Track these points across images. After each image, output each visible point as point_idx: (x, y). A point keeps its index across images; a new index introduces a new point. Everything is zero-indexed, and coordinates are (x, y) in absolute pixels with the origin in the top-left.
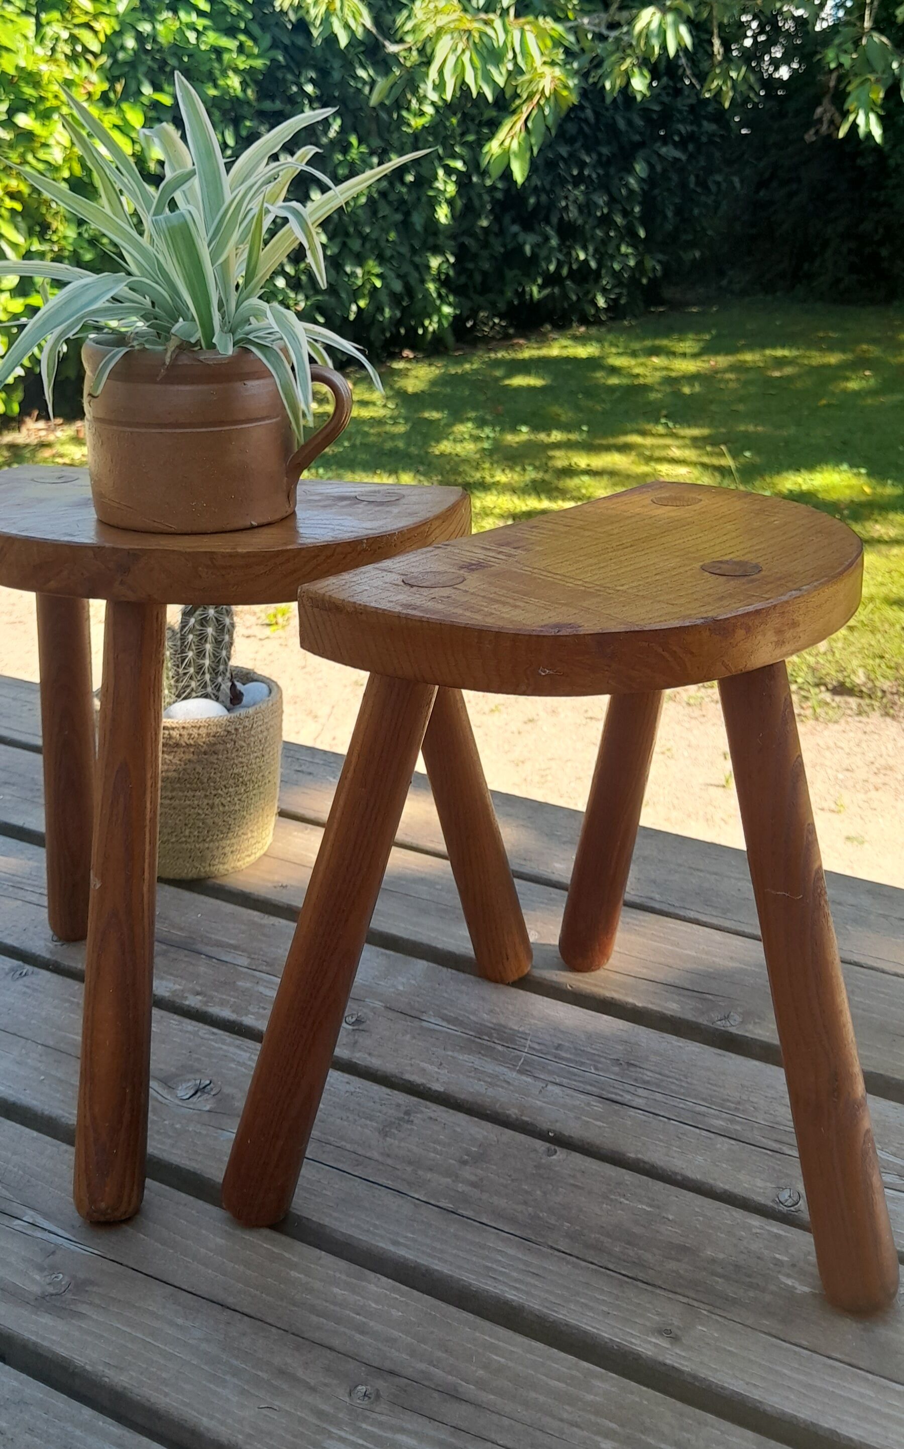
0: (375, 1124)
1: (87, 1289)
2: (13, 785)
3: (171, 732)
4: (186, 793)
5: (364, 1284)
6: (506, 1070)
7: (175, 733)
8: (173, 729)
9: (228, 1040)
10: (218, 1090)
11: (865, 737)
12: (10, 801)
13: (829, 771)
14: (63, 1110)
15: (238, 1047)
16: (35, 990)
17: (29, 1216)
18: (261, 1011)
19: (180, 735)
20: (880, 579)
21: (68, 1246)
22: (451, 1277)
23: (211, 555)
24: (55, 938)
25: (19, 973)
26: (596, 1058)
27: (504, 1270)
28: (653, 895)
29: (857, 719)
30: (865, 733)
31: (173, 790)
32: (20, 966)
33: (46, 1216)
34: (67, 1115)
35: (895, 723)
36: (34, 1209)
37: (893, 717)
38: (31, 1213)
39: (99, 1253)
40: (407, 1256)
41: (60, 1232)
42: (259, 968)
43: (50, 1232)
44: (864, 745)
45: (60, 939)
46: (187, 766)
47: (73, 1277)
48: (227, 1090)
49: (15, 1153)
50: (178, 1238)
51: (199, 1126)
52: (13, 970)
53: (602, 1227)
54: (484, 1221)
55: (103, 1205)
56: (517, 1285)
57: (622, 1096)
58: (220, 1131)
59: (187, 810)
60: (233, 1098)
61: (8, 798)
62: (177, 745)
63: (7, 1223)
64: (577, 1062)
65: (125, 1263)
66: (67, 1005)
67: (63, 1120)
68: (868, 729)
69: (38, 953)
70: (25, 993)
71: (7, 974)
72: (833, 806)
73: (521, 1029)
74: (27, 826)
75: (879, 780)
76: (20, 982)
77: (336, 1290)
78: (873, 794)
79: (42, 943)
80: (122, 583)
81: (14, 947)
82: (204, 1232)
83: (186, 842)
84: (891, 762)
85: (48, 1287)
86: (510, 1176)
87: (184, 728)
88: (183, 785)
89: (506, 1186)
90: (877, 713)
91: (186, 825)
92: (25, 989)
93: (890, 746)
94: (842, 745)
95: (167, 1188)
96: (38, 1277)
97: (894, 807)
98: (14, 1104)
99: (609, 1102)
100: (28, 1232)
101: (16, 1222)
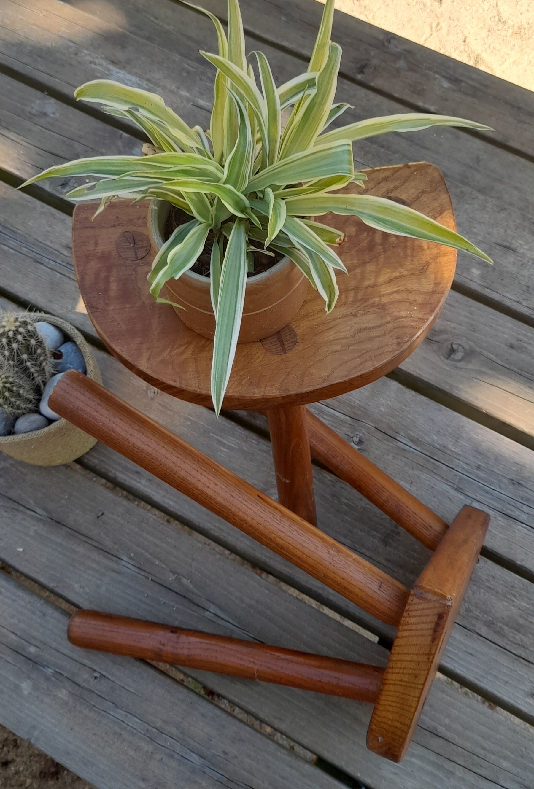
0: (379, 535)
6: (448, 487)
26: (501, 478)
27: (454, 651)
36: (213, 602)
41: (231, 621)
43: (226, 621)
49: (193, 560)
53: (503, 618)
56: (462, 663)
57: (514, 511)
99: (507, 517)
100: (215, 620)
101: (207, 613)
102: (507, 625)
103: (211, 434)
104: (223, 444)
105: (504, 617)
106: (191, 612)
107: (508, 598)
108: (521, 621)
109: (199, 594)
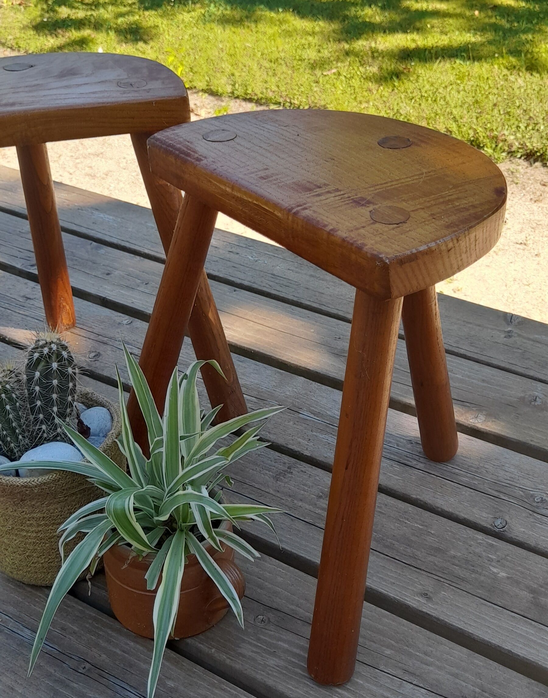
0: (271, 474)
26: (398, 439)
99: (403, 465)
102: (398, 541)
105: (395, 535)
107: (400, 521)
108: (413, 538)
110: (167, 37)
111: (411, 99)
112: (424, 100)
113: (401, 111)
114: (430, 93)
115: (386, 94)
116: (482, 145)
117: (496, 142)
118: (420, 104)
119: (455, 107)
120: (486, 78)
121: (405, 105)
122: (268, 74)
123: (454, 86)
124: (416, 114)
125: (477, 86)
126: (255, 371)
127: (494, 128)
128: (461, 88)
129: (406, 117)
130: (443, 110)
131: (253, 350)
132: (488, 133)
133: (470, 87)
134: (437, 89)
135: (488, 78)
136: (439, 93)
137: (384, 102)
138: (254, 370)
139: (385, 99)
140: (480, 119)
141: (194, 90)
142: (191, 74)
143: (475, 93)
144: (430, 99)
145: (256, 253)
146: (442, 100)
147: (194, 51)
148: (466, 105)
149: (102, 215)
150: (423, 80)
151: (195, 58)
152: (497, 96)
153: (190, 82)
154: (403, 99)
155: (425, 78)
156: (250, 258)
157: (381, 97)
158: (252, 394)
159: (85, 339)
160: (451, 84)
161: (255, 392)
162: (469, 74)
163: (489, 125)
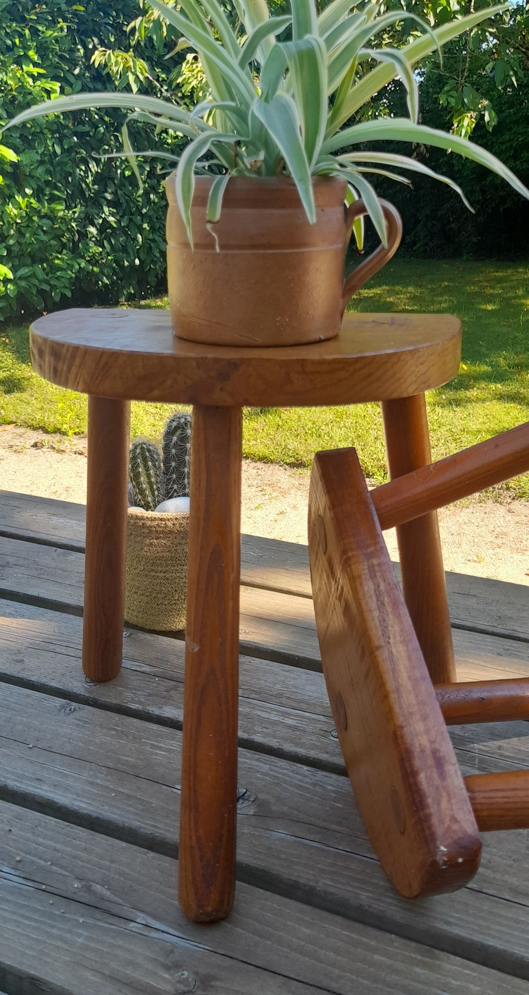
1: (212, 984)
2: (21, 566)
3: (167, 522)
4: (176, 568)
5: (438, 962)
7: (169, 524)
8: (169, 520)
9: (249, 755)
10: (255, 797)
11: (486, 516)
12: (22, 578)
13: (468, 537)
14: (139, 821)
15: (257, 760)
16: (85, 722)
17: (141, 918)
18: (265, 730)
19: (174, 524)
20: (481, 420)
21: (182, 943)
22: (505, 951)
23: (302, 362)
24: (88, 680)
25: (68, 709)
28: (515, 628)
29: (479, 505)
30: (486, 513)
31: (167, 565)
32: (68, 704)
33: (155, 917)
34: (144, 826)
35: (502, 507)
36: (143, 911)
37: (501, 503)
38: (142, 915)
39: (210, 949)
40: (462, 934)
41: (171, 931)
42: (251, 697)
43: (163, 932)
44: (486, 520)
45: (92, 681)
46: (178, 548)
47: (197, 973)
48: (262, 796)
49: (113, 862)
50: (271, 930)
51: (251, 828)
52: (63, 707)
54: (508, 897)
55: (209, 909)
58: (268, 832)
59: (177, 581)
60: (269, 803)
61: (21, 575)
62: (171, 532)
63: (125, 927)
64: (518, 759)
65: (235, 956)
66: (113, 733)
67: (142, 830)
68: (487, 511)
69: (79, 692)
70: (78, 725)
71: (59, 711)
72: (475, 558)
73: (466, 735)
74: (41, 595)
75: (499, 541)
76: (72, 716)
77: (418, 970)
78: (497, 550)
79: (79, 684)
80: (222, 389)
81: (58, 688)
82: (290, 923)
83: (175, 604)
84: (505, 530)
85: (178, 985)
86: (510, 857)
87: (176, 519)
88: (174, 562)
89: (511, 866)
90: (490, 501)
91: (176, 591)
92: (77, 722)
93: (502, 520)
94: (473, 521)
95: (246, 885)
96: (167, 976)
97: (512, 558)
98: (98, 818)
100: (145, 933)
101: (133, 924)
103: (143, 740)
104: (160, 748)
106: (107, 925)
109: (121, 901)
110: (50, 389)
111: (297, 436)
112: (309, 436)
113: (289, 447)
114: (314, 430)
115: (272, 433)
116: (371, 474)
117: (384, 471)
118: (306, 440)
119: (340, 441)
120: (363, 416)
121: (292, 441)
122: (155, 419)
123: (334, 423)
124: (303, 448)
125: (356, 422)
126: (310, 682)
127: (381, 458)
128: (342, 425)
129: (294, 451)
130: (329, 444)
131: (297, 656)
132: (376, 463)
133: (349, 423)
134: (320, 427)
135: (364, 416)
136: (323, 430)
137: (271, 439)
138: (307, 680)
139: (271, 437)
140: (365, 450)
141: (82, 435)
142: (78, 420)
143: (356, 429)
144: (314, 435)
145: (257, 549)
146: (326, 436)
147: (79, 401)
148: (350, 439)
149: (62, 520)
150: (305, 419)
151: (81, 407)
152: (376, 430)
153: (78, 427)
154: (289, 436)
155: (306, 418)
156: (252, 553)
157: (268, 435)
158: (318, 712)
159: (74, 659)
160: (332, 422)
161: (320, 709)
162: (346, 413)
163: (375, 456)
